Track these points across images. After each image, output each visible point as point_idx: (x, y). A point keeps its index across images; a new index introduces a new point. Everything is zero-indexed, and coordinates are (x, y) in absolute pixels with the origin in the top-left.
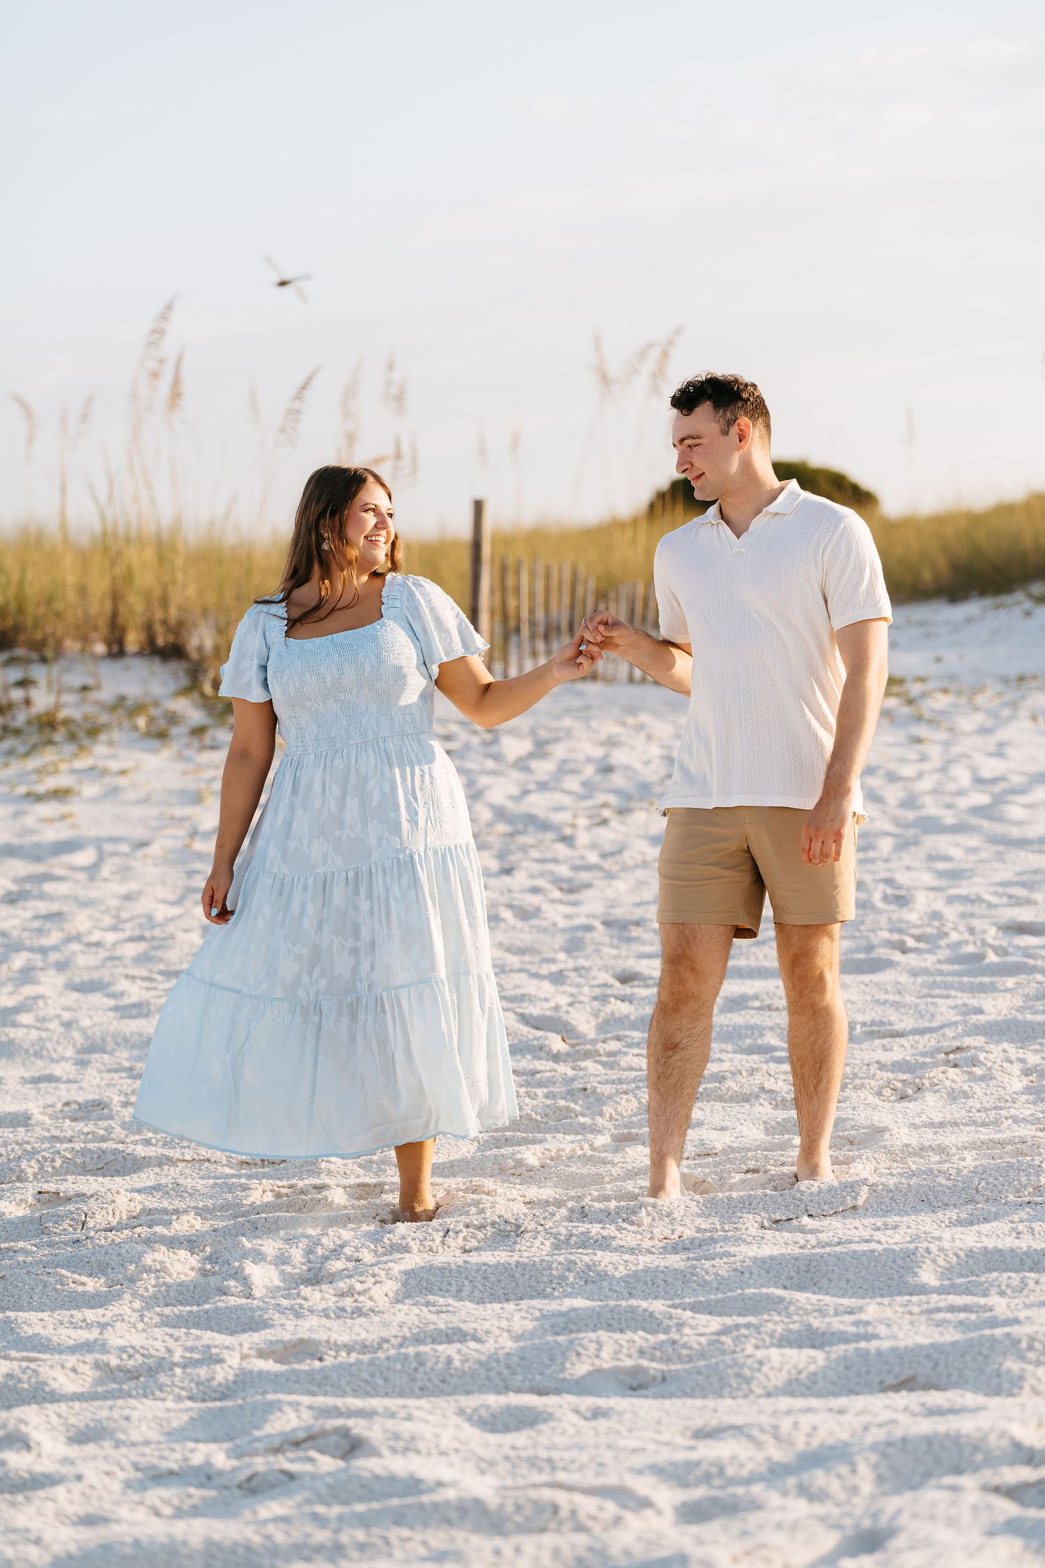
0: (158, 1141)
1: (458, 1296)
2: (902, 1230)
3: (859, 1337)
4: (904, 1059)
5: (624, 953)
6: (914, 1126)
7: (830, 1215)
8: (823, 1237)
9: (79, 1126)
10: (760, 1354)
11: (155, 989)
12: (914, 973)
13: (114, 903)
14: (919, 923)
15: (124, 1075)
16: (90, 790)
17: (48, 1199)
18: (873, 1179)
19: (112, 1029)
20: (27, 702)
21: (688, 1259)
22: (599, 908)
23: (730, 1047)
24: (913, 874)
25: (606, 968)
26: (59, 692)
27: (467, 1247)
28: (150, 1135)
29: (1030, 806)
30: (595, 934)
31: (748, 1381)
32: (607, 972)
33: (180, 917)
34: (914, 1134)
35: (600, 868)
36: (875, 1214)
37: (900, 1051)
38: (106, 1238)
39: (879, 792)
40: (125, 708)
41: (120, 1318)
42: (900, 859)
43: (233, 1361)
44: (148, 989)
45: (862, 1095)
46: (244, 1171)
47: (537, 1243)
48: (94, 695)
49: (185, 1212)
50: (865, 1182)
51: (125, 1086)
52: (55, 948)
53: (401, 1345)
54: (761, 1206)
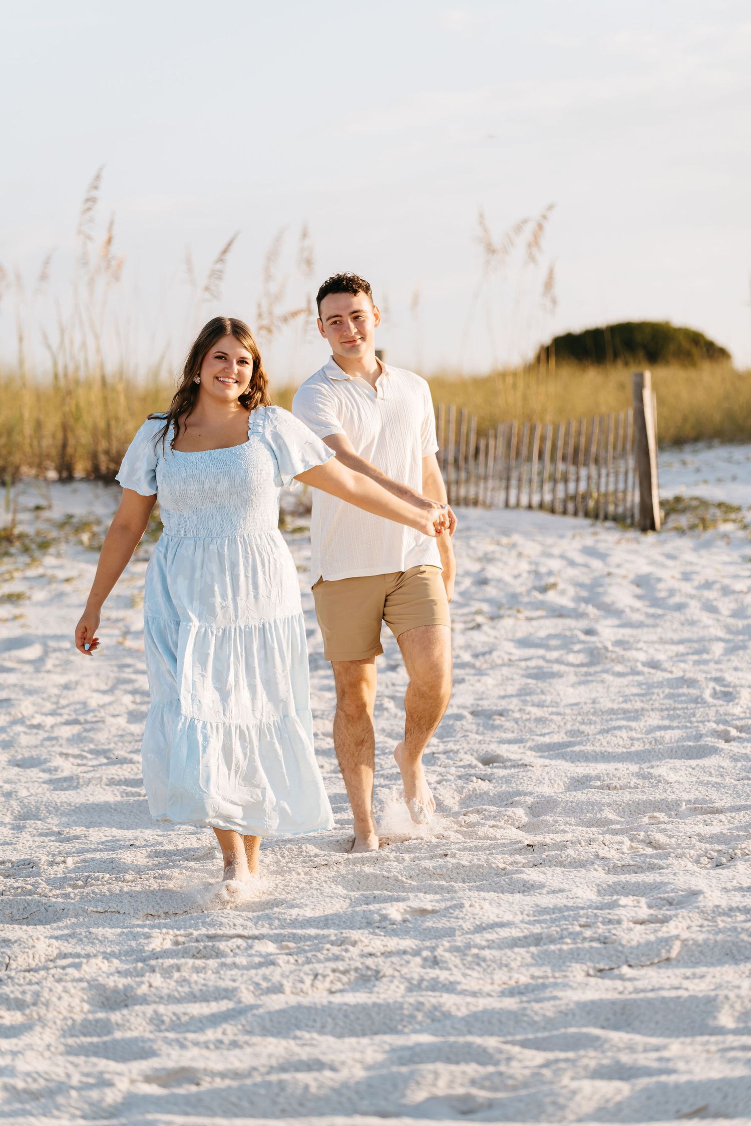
0: (76, 895)
1: (322, 1031)
2: (708, 979)
3: (661, 1072)
4: (721, 833)
5: (488, 739)
6: (726, 890)
7: (648, 966)
8: (639, 984)
9: (11, 882)
10: (574, 1085)
11: (84, 765)
12: (735, 759)
13: (56, 691)
14: (742, 715)
15: (53, 838)
16: (39, 595)
18: (685, 935)
19: (45, 799)
21: (522, 1002)
22: (469, 700)
23: (573, 821)
24: (740, 674)
25: (471, 752)
26: (15, 512)
27: (333, 990)
28: (70, 890)
30: (464, 722)
31: (562, 1108)
32: (472, 755)
33: (110, 703)
34: (725, 897)
35: (473, 666)
36: (686, 966)
37: (718, 826)
38: (24, 978)
39: (715, 603)
40: (71, 525)
41: (30, 1047)
42: (729, 660)
43: (123, 1085)
44: (79, 765)
45: (683, 863)
46: (148, 922)
47: (393, 987)
48: (46, 514)
49: (95, 956)
50: (677, 937)
51: (53, 848)
53: (268, 1073)
54: (588, 956)
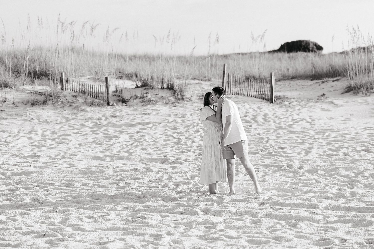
16: (154, 113)
17: (127, 183)
20: (147, 97)
29: (297, 125)
40: (162, 98)
48: (158, 96)
52: (141, 142)
